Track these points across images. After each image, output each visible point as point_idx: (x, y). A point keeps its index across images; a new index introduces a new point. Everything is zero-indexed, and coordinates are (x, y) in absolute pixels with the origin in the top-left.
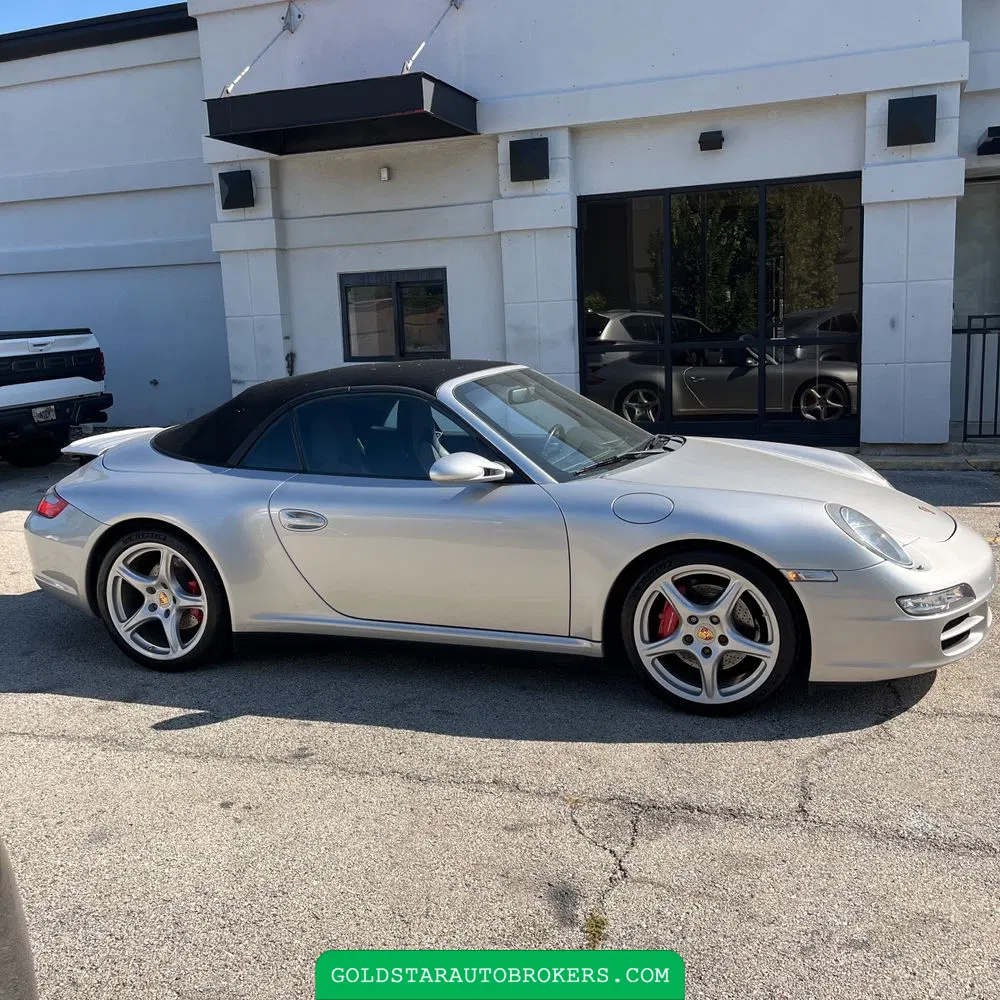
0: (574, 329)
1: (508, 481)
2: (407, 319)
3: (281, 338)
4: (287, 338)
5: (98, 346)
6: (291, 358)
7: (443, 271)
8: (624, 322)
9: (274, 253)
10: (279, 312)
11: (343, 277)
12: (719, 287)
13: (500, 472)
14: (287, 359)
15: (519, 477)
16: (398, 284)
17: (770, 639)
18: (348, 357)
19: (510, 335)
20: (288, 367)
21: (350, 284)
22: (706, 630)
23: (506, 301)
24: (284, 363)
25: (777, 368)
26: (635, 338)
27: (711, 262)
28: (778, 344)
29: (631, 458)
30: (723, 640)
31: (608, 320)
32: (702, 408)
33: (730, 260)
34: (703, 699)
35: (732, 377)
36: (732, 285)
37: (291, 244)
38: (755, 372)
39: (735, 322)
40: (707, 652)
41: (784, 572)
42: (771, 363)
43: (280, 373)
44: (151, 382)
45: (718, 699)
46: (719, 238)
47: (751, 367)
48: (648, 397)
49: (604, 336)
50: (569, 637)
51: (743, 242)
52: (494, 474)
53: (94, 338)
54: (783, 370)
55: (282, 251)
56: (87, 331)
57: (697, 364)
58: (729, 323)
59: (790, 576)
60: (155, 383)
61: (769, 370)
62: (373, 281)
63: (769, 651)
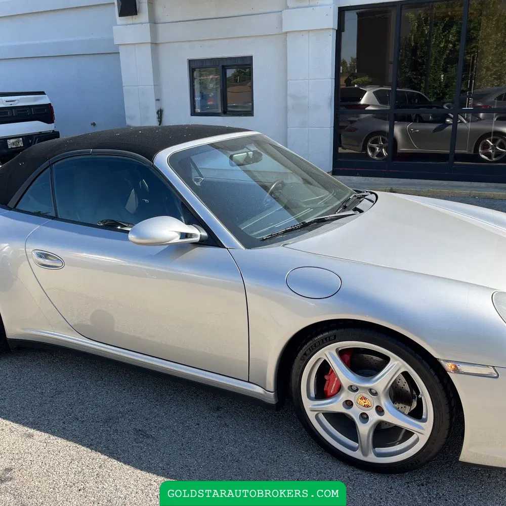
0: (331, 99)
1: (202, 243)
2: (229, 89)
3: (154, 100)
4: (158, 100)
5: (50, 102)
6: (160, 113)
7: (251, 58)
8: (375, 93)
9: (149, 45)
10: (153, 84)
11: (191, 62)
12: (436, 72)
13: (196, 236)
14: (158, 113)
15: (212, 241)
16: (223, 66)
17: (424, 417)
18: (194, 113)
19: (290, 102)
20: (159, 118)
21: (196, 67)
22: (365, 399)
23: (288, 78)
24: (156, 116)
25: (466, 125)
26: (380, 103)
27: (433, 58)
28: (468, 111)
29: (321, 222)
30: (380, 410)
31: (366, 92)
32: (416, 149)
33: (445, 57)
34: (358, 455)
35: (435, 130)
36: (445, 71)
37: (160, 40)
38: (450, 127)
39: (445, 94)
40: (364, 417)
41: (442, 362)
42: (462, 122)
43: (154, 122)
44: (92, 124)
45: (372, 458)
46: (440, 43)
47: (449, 124)
48: (383, 141)
49: (363, 102)
50: (248, 382)
51: (454, 45)
52: (191, 237)
53: (47, 98)
54: (470, 126)
55: (155, 44)
56: (43, 93)
57: (415, 121)
58: (441, 94)
59: (448, 367)
60: (94, 124)
61: (459, 126)
62: (208, 64)
63: (422, 428)
